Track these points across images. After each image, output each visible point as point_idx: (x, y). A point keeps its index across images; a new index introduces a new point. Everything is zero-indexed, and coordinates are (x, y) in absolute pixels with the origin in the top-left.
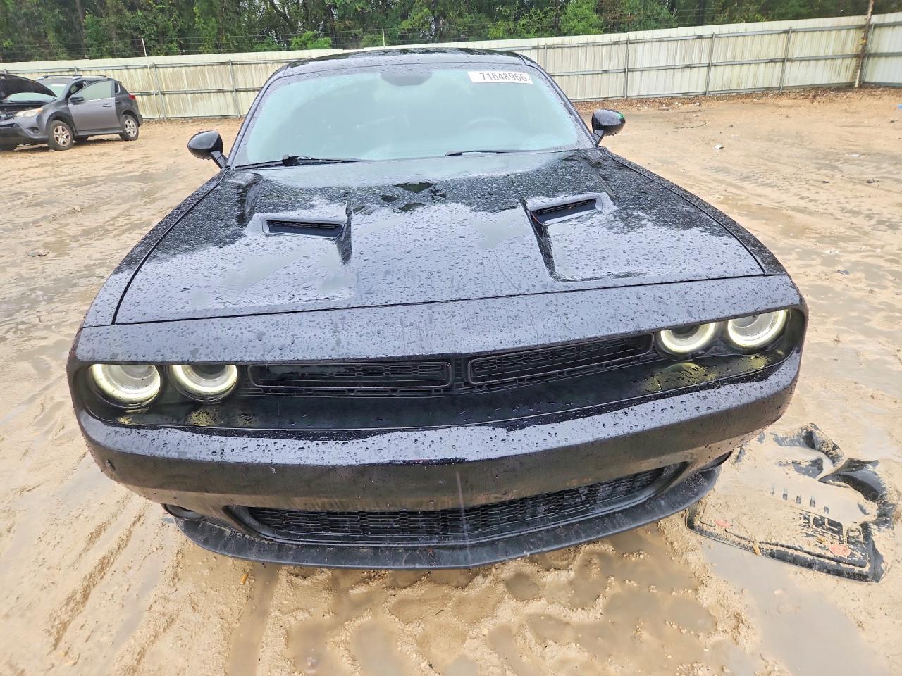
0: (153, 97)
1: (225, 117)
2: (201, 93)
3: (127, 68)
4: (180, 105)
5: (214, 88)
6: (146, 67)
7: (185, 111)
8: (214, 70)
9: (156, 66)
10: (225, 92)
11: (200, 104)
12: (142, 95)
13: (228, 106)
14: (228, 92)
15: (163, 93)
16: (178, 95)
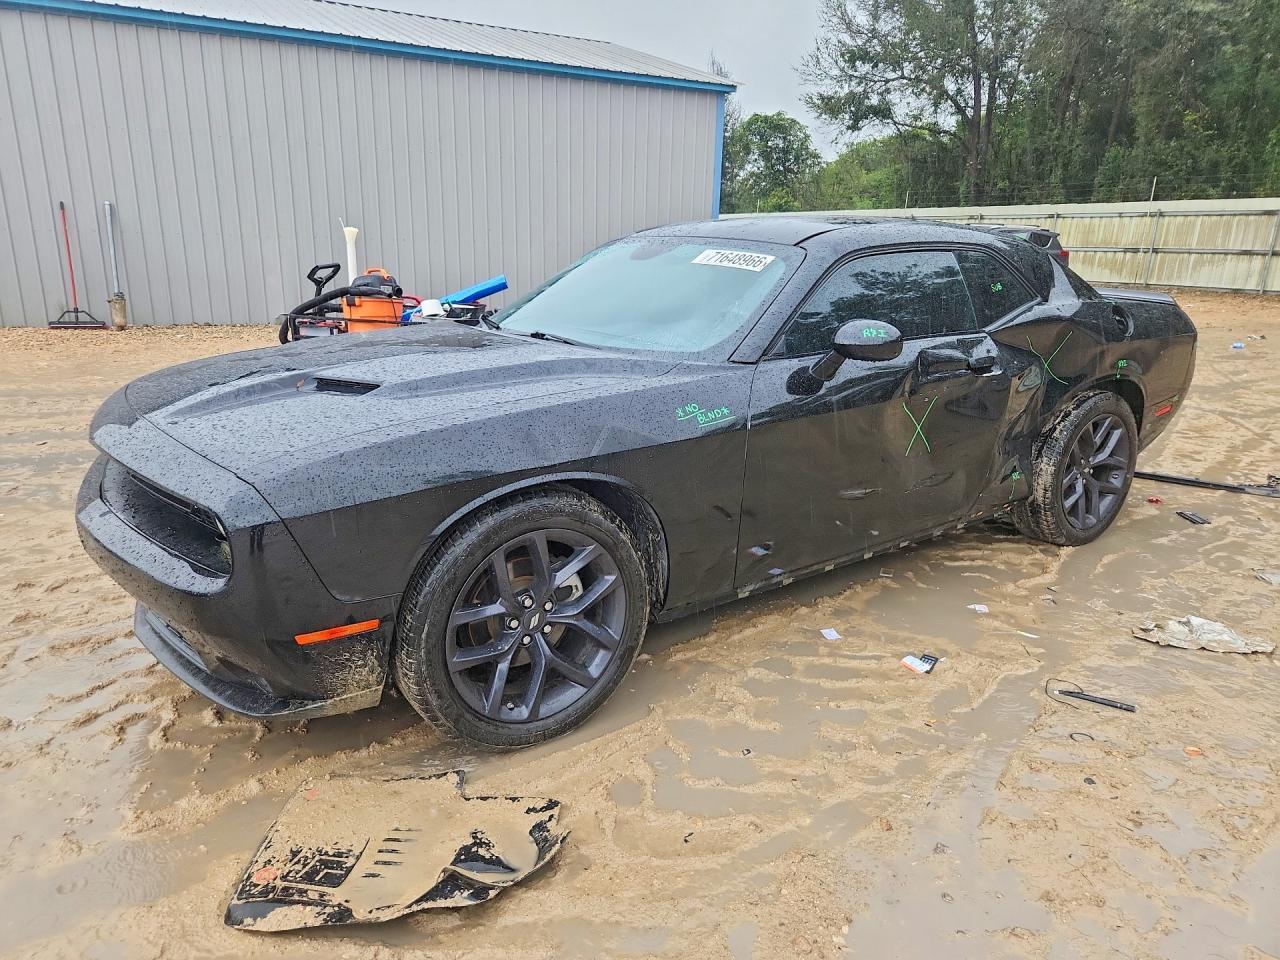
0: (1141, 255)
1: (1236, 292)
2: (1213, 253)
3: (1121, 215)
4: (1173, 271)
5: (1238, 247)
6: (1144, 215)
7: (1179, 277)
8: (1247, 224)
9: (1162, 214)
10: (1254, 254)
11: (1206, 269)
12: (1125, 252)
13: (1249, 275)
14: (1258, 254)
15: (1156, 251)
16: (1175, 255)
